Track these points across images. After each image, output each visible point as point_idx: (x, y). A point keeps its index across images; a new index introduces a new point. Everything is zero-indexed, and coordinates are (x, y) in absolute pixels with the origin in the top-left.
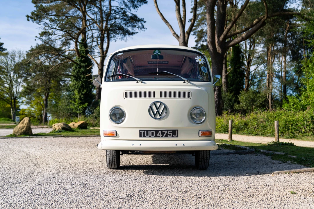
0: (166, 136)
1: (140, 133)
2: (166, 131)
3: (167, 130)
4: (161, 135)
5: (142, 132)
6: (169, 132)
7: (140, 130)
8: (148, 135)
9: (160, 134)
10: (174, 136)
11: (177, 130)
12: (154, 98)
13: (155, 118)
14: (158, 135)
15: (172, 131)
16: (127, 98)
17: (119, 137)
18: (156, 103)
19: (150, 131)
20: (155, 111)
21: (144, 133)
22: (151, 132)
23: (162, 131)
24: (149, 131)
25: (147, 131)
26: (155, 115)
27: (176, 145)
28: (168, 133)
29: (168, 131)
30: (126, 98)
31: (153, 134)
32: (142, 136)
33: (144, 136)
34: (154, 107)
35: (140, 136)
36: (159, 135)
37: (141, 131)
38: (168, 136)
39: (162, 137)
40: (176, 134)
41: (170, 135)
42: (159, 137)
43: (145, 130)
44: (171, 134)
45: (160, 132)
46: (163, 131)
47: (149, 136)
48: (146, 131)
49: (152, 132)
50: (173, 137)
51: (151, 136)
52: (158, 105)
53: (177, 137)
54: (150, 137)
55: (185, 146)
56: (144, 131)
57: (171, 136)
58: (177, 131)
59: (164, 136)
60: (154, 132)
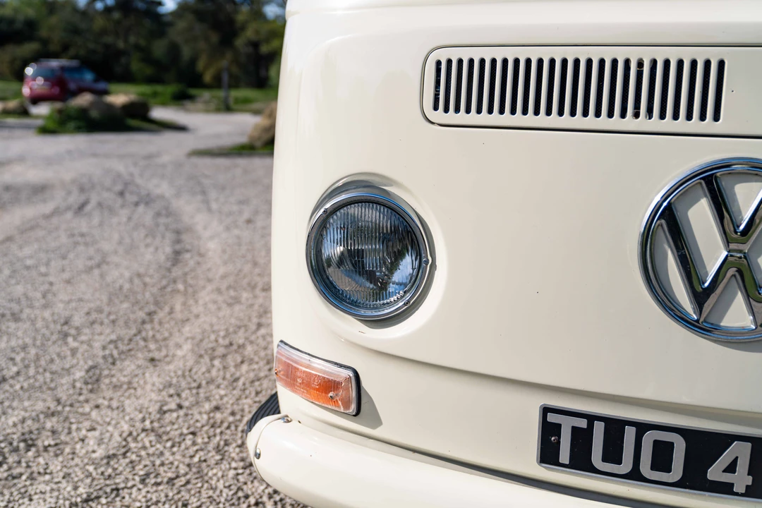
1: (549, 432)
4: (749, 481)
5: (567, 424)
7: (546, 410)
8: (613, 454)
9: (731, 468)
12: (708, 125)
13: (704, 327)
14: (715, 473)
16: (451, 117)
18: (724, 183)
19: (642, 428)
20: (713, 251)
21: (582, 439)
22: (649, 438)
24: (630, 433)
25: (615, 427)
26: (700, 296)
30: (439, 116)
31: (662, 462)
32: (564, 457)
33: (581, 462)
34: (700, 216)
35: (548, 455)
36: (727, 478)
37: (552, 418)
42: (725, 489)
43: (591, 418)
45: (741, 451)
47: (626, 467)
48: (599, 428)
49: (657, 444)
51: (645, 469)
54: (635, 475)
56: (583, 423)
60: (680, 445)
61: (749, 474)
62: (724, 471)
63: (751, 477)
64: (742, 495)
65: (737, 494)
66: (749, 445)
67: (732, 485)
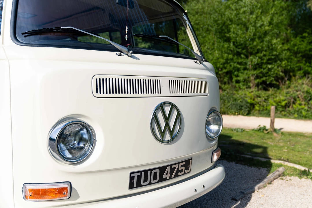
0: (176, 175)
1: (132, 179)
2: (177, 166)
3: (179, 163)
4: (169, 175)
6: (182, 166)
7: (131, 173)
9: (167, 174)
10: (186, 171)
11: (191, 159)
12: (159, 95)
13: (162, 141)
14: (164, 176)
15: (184, 163)
16: (102, 95)
17: (78, 196)
18: (163, 107)
19: (151, 170)
20: (163, 124)
21: (139, 178)
23: (171, 165)
24: (149, 172)
25: (146, 172)
26: (163, 133)
27: (196, 190)
29: (181, 164)
30: (98, 95)
31: (155, 178)
32: (135, 185)
33: (139, 185)
34: (160, 115)
35: (131, 187)
36: (166, 176)
37: (132, 175)
38: (179, 174)
39: (170, 178)
40: (189, 167)
41: (181, 171)
42: (166, 179)
43: (141, 172)
44: (183, 168)
45: (168, 169)
46: (173, 167)
47: (148, 182)
48: (143, 173)
49: (154, 173)
50: (185, 173)
51: (152, 181)
52: (167, 109)
53: (190, 171)
54: (150, 183)
55: (206, 187)
56: (139, 174)
57: (183, 172)
58: (191, 161)
59: (173, 176)
60: (158, 172)
65: (168, 179)
66: (170, 167)
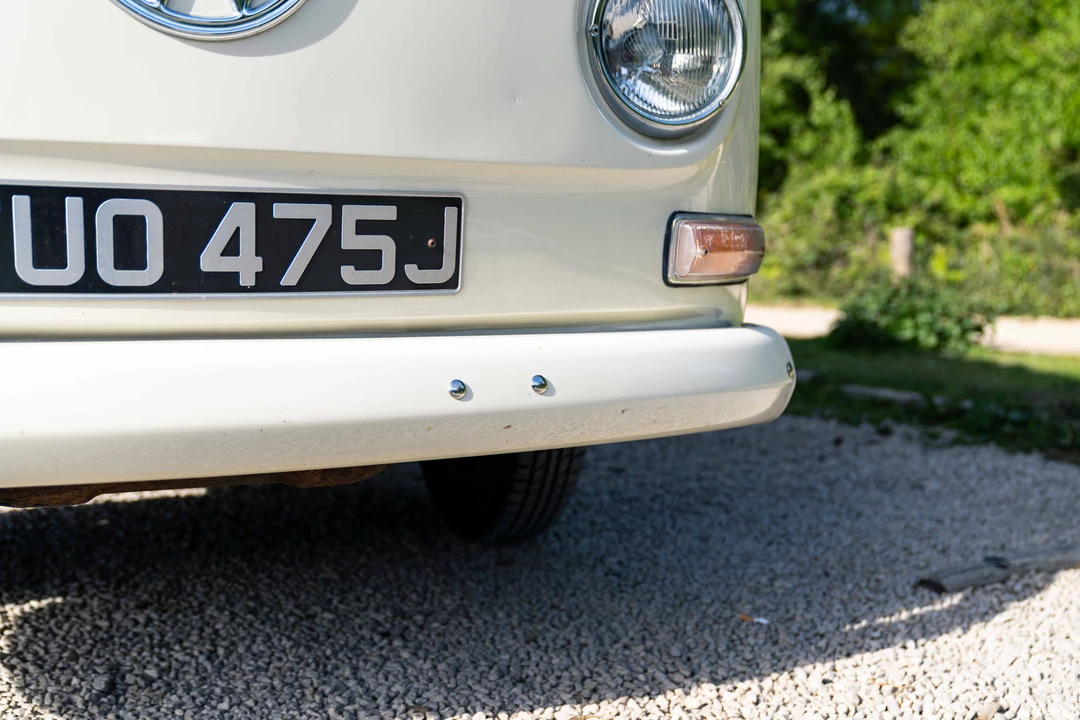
0: (323, 277)
2: (322, 215)
3: (337, 202)
4: (258, 264)
6: (363, 227)
8: (50, 252)
9: (232, 248)
10: (412, 272)
11: (456, 202)
14: (211, 260)
15: (389, 213)
19: (93, 197)
22: (106, 212)
23: (263, 201)
24: (74, 207)
25: (48, 202)
27: (460, 390)
28: (350, 241)
29: (351, 214)
31: (130, 251)
36: (227, 265)
38: (348, 274)
39: (268, 283)
40: (439, 248)
41: (371, 260)
42: (226, 283)
43: (4, 191)
44: (386, 245)
45: (241, 218)
46: (280, 211)
47: (74, 271)
50: (400, 283)
51: (106, 270)
53: (452, 283)
54: (90, 283)
55: (565, 392)
57: (386, 273)
58: (450, 213)
59: (292, 275)
60: (154, 218)
61: (257, 255)
62: (222, 255)
63: (260, 259)
64: (252, 290)
65: (245, 290)
66: (252, 206)
67: (236, 275)
